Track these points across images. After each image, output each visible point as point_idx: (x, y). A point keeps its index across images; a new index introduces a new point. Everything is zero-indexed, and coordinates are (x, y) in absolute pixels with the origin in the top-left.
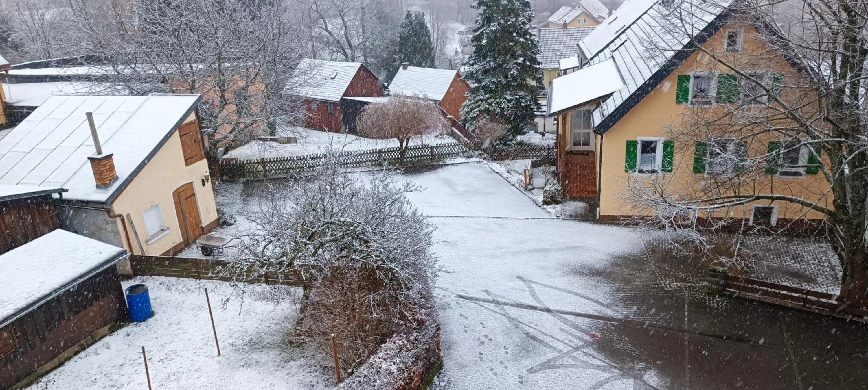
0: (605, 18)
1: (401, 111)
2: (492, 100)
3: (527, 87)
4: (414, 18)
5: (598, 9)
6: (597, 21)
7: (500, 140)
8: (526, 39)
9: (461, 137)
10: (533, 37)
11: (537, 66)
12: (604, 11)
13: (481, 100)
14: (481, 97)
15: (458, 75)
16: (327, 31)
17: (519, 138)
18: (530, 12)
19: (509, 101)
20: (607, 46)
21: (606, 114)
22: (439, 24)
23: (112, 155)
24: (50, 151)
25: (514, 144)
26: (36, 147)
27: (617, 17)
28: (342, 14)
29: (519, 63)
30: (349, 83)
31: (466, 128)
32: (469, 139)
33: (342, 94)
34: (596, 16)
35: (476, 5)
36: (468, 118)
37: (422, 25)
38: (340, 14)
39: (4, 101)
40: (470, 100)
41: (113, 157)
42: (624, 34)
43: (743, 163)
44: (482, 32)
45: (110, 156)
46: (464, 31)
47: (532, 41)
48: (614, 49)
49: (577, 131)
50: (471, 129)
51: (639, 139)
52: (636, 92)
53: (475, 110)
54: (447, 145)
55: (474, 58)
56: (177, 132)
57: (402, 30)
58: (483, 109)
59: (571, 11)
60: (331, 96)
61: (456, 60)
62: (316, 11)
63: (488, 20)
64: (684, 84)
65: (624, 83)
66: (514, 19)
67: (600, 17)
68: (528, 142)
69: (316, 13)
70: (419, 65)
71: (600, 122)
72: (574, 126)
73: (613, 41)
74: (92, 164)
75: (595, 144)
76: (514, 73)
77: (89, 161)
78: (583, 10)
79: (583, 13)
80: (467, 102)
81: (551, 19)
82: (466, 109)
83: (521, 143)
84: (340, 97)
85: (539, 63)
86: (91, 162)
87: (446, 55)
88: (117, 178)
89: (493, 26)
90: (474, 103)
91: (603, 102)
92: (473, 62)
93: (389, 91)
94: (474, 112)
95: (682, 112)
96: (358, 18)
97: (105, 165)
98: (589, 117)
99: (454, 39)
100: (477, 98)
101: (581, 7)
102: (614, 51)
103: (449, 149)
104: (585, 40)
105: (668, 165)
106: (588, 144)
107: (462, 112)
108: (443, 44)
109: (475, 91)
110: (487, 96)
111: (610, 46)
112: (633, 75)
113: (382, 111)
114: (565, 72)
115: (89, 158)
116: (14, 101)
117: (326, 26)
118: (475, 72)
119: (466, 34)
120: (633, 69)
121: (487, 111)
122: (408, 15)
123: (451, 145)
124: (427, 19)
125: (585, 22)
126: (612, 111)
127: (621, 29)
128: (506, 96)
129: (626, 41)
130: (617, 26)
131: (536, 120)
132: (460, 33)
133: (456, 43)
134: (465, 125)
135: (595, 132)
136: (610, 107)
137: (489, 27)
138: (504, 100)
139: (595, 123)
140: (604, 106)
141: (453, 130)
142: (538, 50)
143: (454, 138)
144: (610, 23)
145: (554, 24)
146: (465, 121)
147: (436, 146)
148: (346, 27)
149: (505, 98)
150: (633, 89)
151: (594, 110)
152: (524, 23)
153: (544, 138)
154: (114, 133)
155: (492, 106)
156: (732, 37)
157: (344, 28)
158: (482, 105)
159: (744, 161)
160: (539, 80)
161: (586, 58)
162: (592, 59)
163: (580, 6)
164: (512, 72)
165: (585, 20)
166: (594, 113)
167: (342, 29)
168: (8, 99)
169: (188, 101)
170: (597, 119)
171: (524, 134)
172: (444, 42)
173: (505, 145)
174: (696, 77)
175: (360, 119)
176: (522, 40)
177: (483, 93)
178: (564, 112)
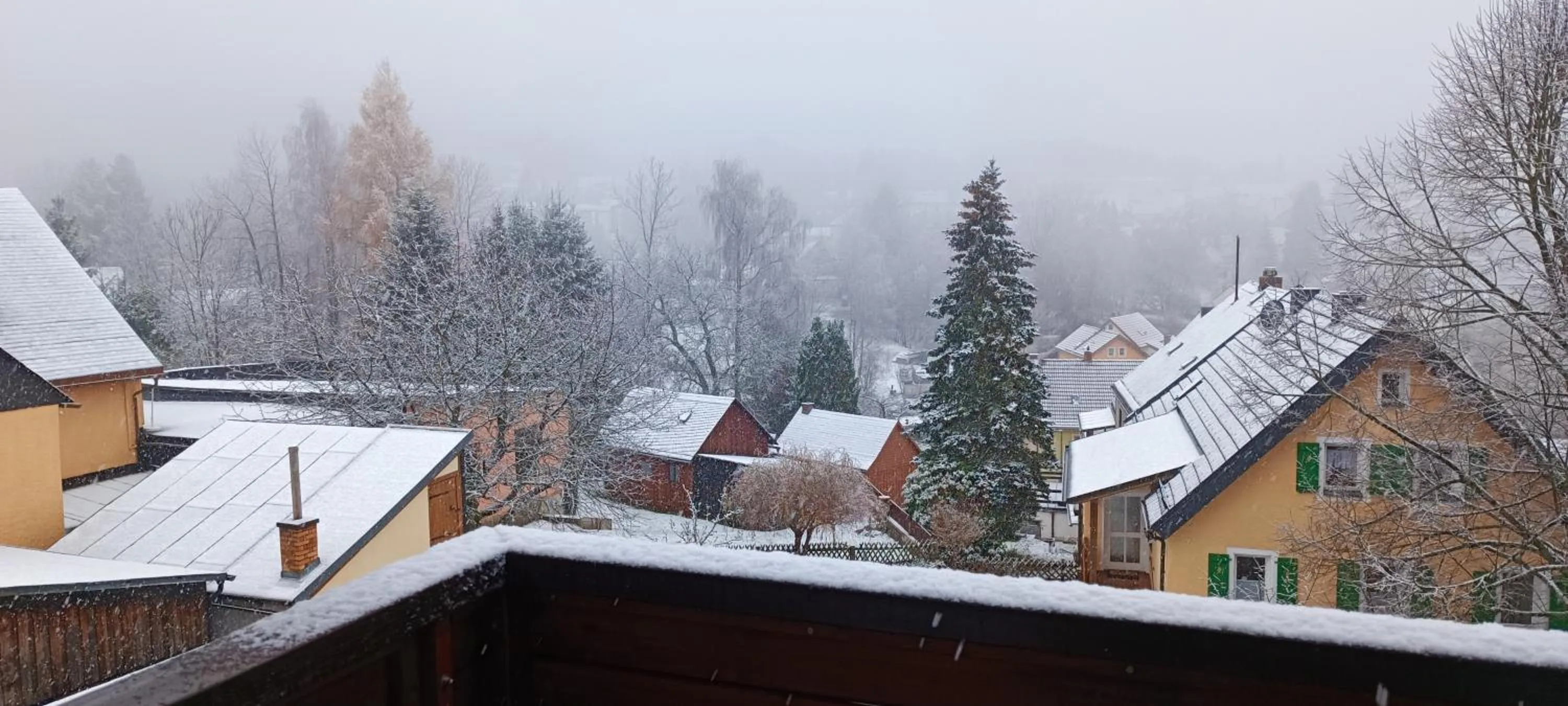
0: (1157, 349)
1: (802, 480)
2: (961, 472)
3: (1024, 454)
4: (826, 330)
5: (1145, 333)
6: (1143, 353)
7: (975, 544)
8: (1023, 372)
9: (903, 534)
10: (1035, 370)
11: (1043, 420)
12: (1155, 338)
13: (944, 472)
14: (943, 466)
15: (898, 427)
16: (676, 343)
17: (1009, 545)
18: (1030, 328)
19: (992, 476)
20: (1167, 390)
21: (1171, 503)
22: (865, 344)
23: (317, 521)
24: (210, 512)
25: (1000, 553)
26: (189, 504)
27: (1182, 344)
28: (704, 318)
29: (1011, 413)
30: (710, 430)
31: (914, 519)
32: (918, 539)
33: (697, 449)
34: (1141, 343)
35: (938, 312)
36: (918, 502)
37: (839, 342)
38: (701, 319)
39: (140, 426)
40: (922, 470)
41: (318, 525)
42: (1196, 372)
43: (1426, 594)
44: (947, 356)
45: (313, 524)
46: (907, 357)
47: (1034, 376)
48: (1180, 395)
49: (1117, 535)
50: (922, 522)
51: (1232, 552)
52: (1223, 466)
53: (931, 488)
54: (879, 546)
55: (930, 399)
56: (426, 489)
57: (805, 348)
58: (945, 486)
59: (1096, 333)
60: (677, 450)
61: (892, 405)
62: (662, 311)
63: (955, 337)
64: (1310, 458)
65: (1201, 451)
66: (1001, 338)
67: (1149, 346)
68: (1026, 553)
69: (660, 316)
70: (831, 407)
71: (1160, 516)
72: (1112, 527)
73: (1176, 383)
74: (281, 535)
75: (1150, 559)
76: (1001, 427)
77: (278, 529)
78: (1118, 333)
79: (1119, 337)
80: (916, 474)
81: (1061, 346)
82: (915, 486)
83: (1013, 554)
84: (693, 454)
85: (1046, 415)
86: (281, 532)
87: (875, 396)
88: (318, 561)
89: (966, 347)
90: (929, 476)
91: (1164, 483)
92: (929, 404)
93: (778, 449)
94: (929, 492)
95: (1310, 504)
96: (730, 325)
97: (302, 538)
98: (1139, 509)
99: (889, 371)
100: (935, 468)
101: (1114, 328)
102: (1179, 399)
103: (883, 555)
104: (1126, 379)
105: (1289, 589)
106: (1138, 561)
107: (907, 490)
108: (870, 376)
109: (930, 456)
110: (953, 465)
111: (1173, 390)
112: (1216, 438)
113: (769, 479)
114: (1090, 432)
115: (279, 525)
116: (156, 427)
117: (675, 335)
118: (931, 422)
119: (910, 363)
120: (1216, 429)
121: (952, 490)
122: (817, 325)
123: (886, 548)
124: (846, 334)
125: (1122, 353)
126: (1181, 498)
127: (1191, 363)
128: (986, 467)
129: (1200, 382)
130: (1183, 358)
131: (1040, 516)
132: (899, 361)
133: (892, 376)
134: (911, 513)
135: (1150, 535)
136: (1177, 491)
137: (959, 348)
138: (983, 474)
139: (1150, 518)
140: (1166, 490)
141: (889, 523)
142: (1044, 392)
143: (892, 536)
144: (1170, 353)
145: (1068, 354)
146: (912, 506)
147: (858, 546)
148: (709, 340)
149: (985, 471)
150: (1218, 462)
151: (1147, 497)
152: (1019, 345)
153: (1054, 549)
154: (322, 487)
155: (962, 483)
156: (1390, 383)
157: (705, 341)
158: (944, 480)
159: (1430, 590)
160: (1046, 444)
161: (1130, 410)
162: (1140, 411)
163: (1112, 325)
164: (997, 426)
165: (1122, 350)
166: (1147, 502)
167: (702, 341)
168: (147, 425)
169: (449, 440)
170: (1154, 511)
171: (1017, 539)
172: (871, 374)
173: (984, 553)
174: (1330, 448)
175: (729, 490)
176: (1015, 372)
177: (945, 459)
178: (1093, 498)
